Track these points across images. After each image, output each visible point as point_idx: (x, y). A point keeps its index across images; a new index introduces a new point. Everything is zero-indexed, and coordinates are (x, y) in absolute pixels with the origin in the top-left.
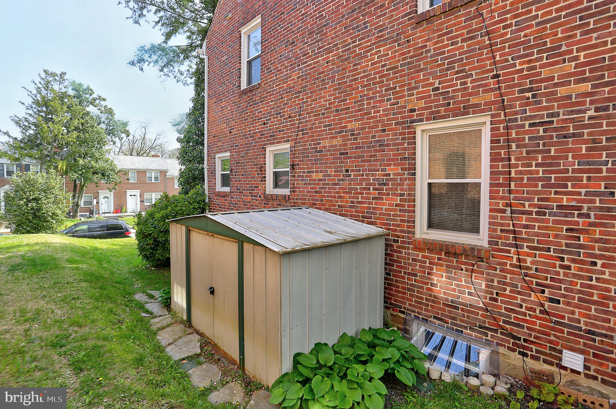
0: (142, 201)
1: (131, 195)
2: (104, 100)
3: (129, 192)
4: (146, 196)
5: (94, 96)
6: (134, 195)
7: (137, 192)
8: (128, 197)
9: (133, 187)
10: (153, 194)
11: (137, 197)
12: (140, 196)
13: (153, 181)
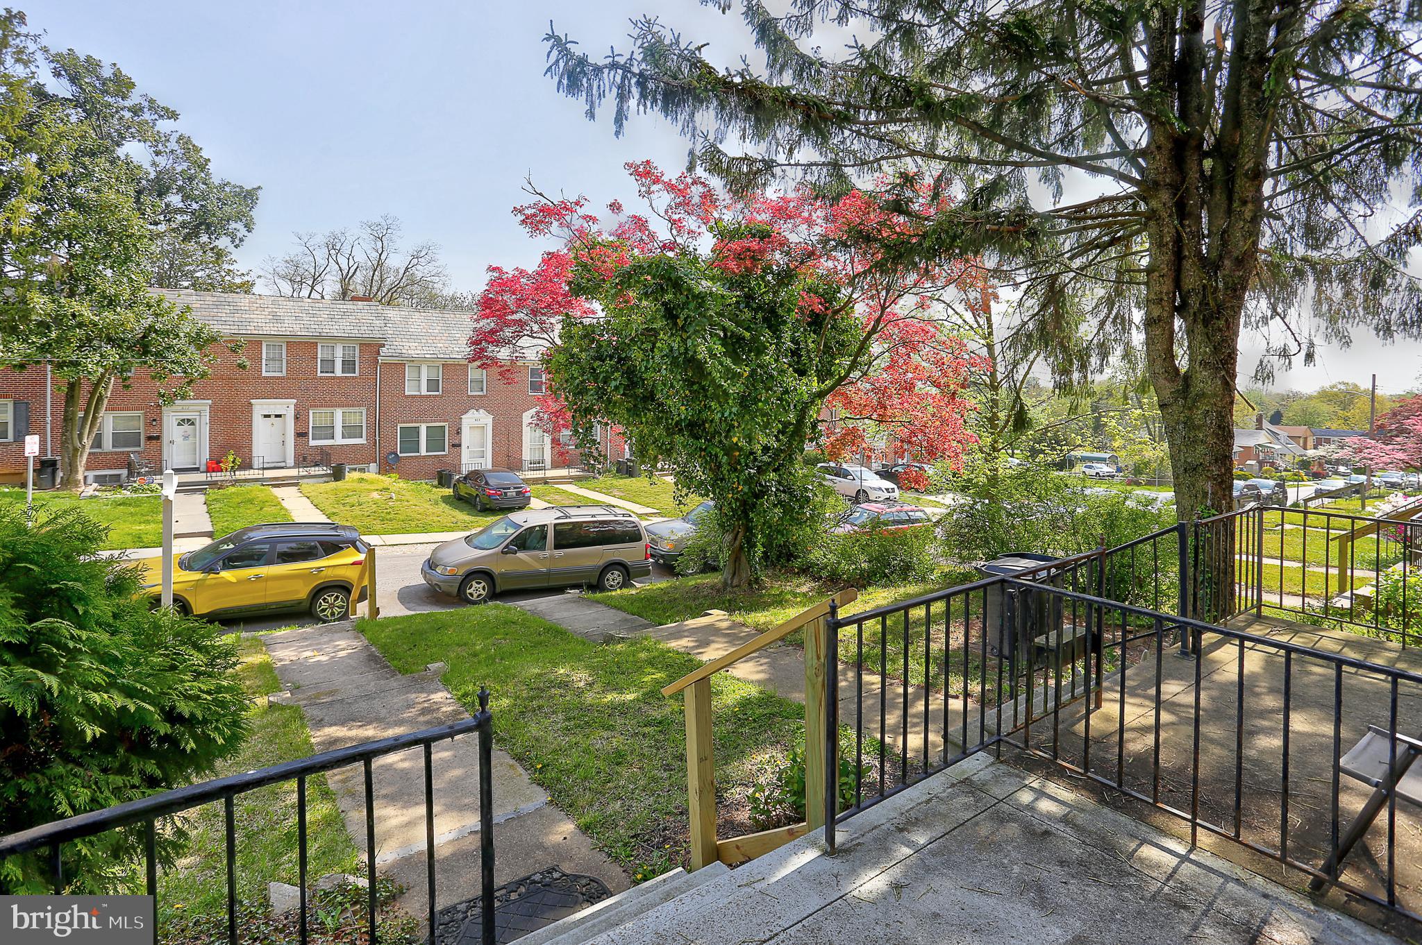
0: (301, 435)
1: (269, 416)
2: (173, 115)
3: (260, 407)
4: (314, 417)
5: (134, 98)
6: (277, 416)
7: (287, 407)
8: (258, 421)
9: (274, 389)
10: (339, 413)
11: (285, 422)
12: (296, 418)
13: (338, 372)
